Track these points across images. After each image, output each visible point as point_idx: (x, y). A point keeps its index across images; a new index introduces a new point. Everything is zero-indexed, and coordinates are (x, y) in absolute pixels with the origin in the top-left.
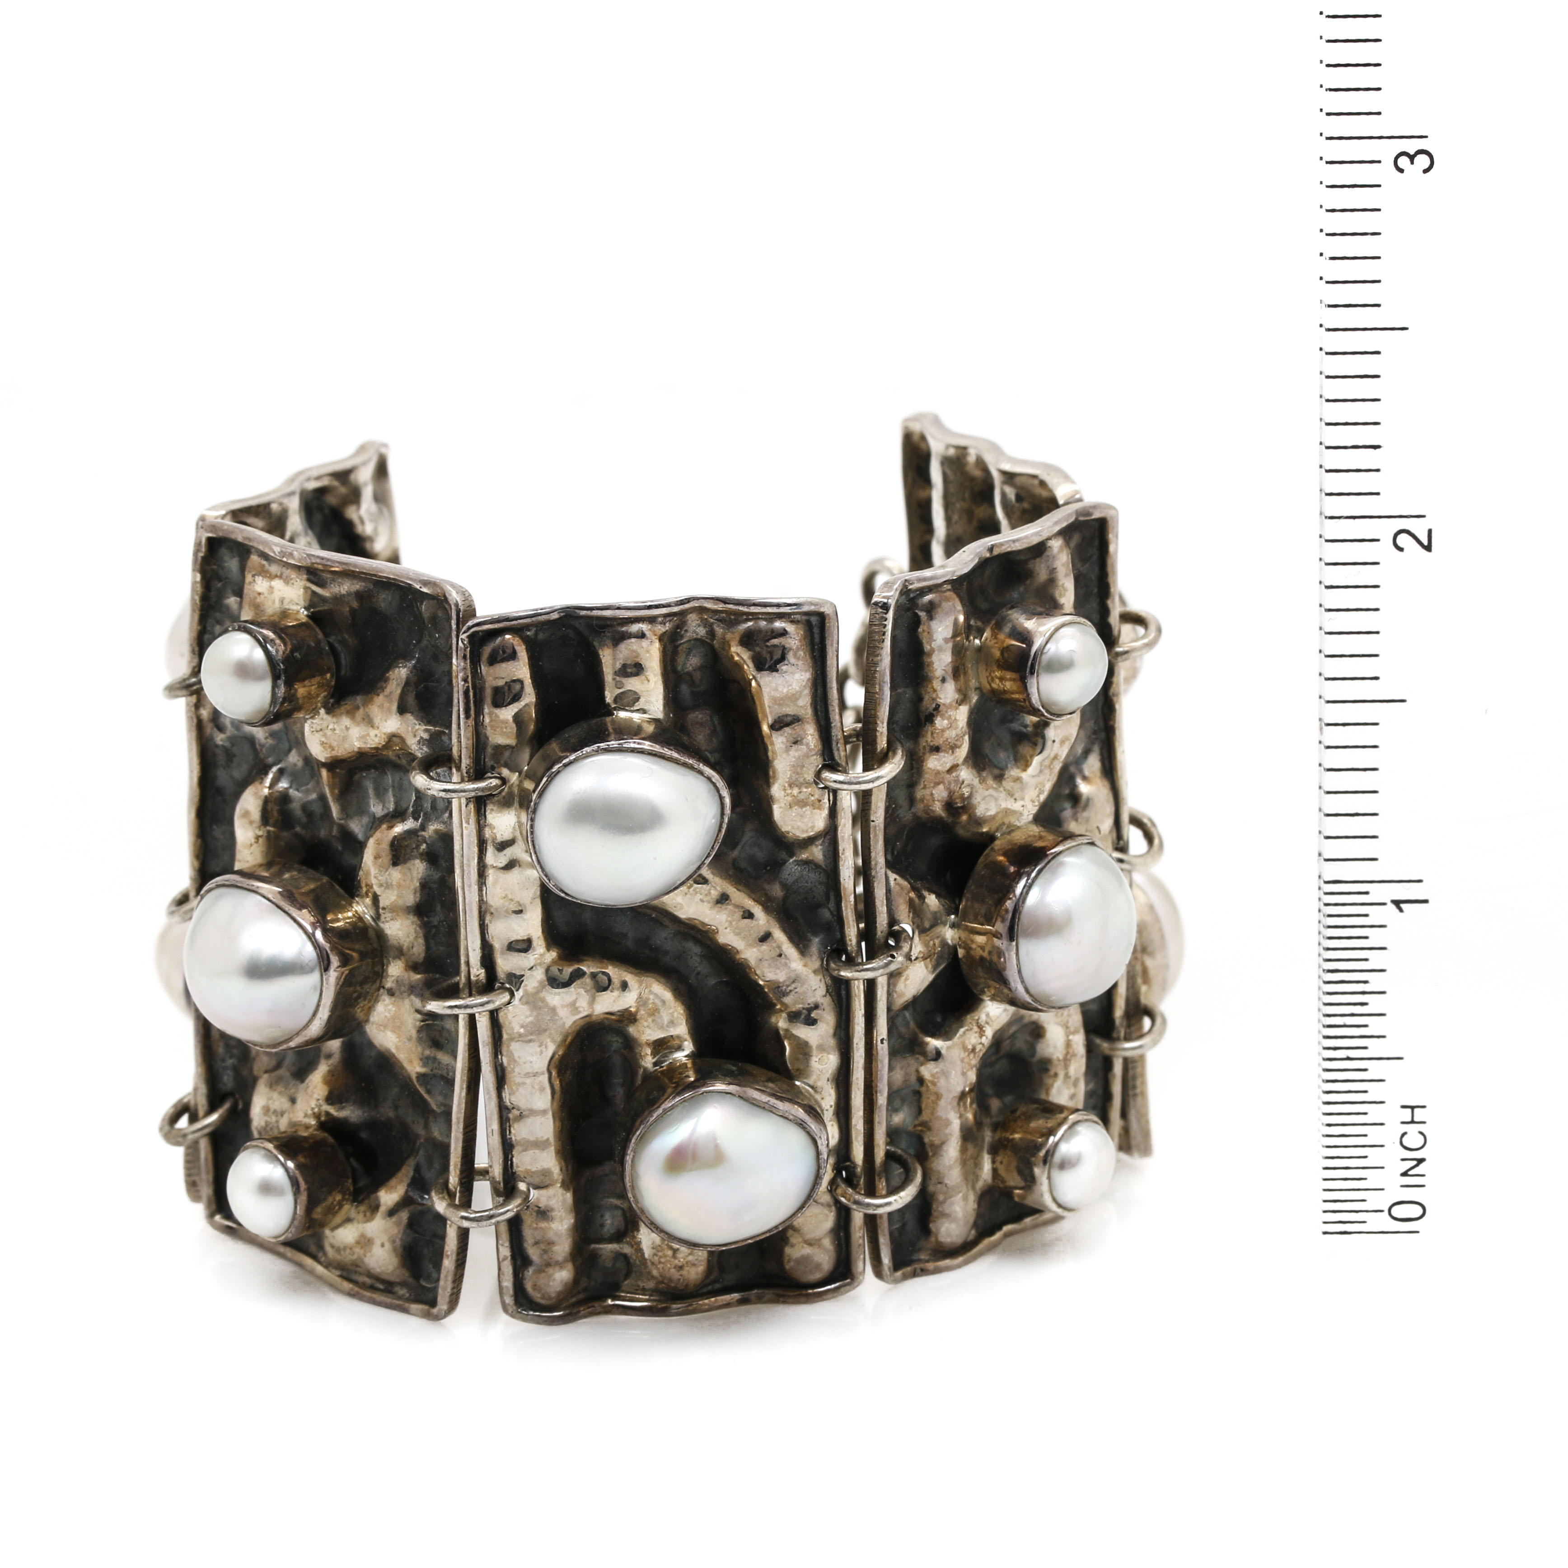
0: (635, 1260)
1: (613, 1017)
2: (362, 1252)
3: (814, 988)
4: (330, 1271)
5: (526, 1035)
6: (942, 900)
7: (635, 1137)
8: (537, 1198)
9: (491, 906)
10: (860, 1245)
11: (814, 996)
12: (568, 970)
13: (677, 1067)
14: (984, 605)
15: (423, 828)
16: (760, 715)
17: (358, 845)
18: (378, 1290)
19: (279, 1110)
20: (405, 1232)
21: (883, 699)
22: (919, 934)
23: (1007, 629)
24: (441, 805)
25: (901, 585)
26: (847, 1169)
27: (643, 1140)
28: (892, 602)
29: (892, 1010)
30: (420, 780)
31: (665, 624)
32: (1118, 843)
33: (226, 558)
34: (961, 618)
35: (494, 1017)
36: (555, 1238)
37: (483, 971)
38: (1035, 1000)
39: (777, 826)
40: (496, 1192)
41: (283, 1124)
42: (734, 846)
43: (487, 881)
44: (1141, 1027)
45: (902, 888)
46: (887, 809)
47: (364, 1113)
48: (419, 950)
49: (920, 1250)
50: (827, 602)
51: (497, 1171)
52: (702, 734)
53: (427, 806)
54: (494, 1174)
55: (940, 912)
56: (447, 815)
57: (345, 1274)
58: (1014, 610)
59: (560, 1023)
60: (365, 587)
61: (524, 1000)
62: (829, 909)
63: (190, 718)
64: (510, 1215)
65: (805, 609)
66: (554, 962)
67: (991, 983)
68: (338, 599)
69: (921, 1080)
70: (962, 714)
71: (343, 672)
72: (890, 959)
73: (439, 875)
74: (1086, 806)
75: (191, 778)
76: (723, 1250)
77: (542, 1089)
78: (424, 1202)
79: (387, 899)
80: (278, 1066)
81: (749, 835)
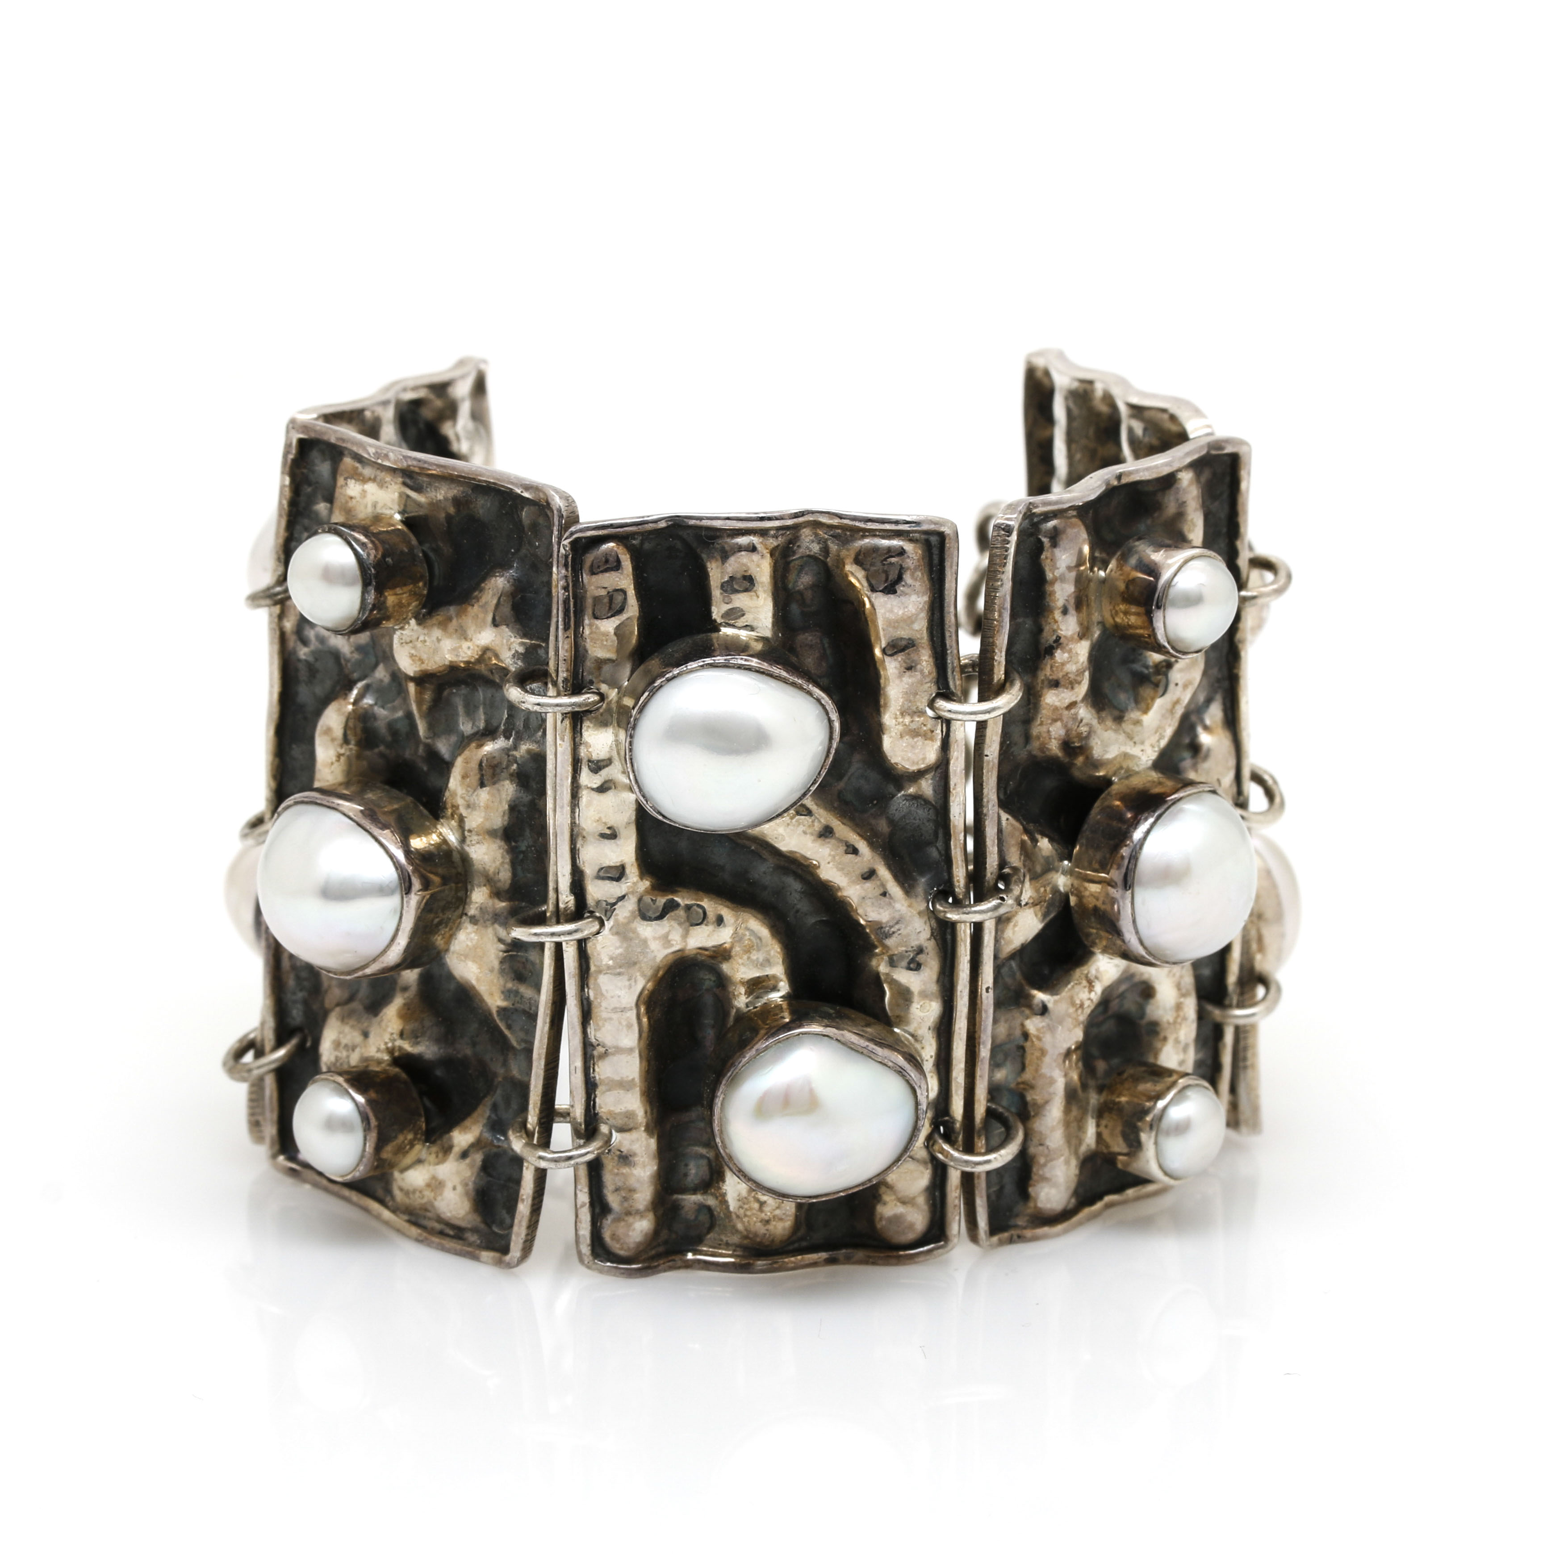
0: (719, 1213)
1: (707, 953)
2: (432, 1194)
3: (918, 931)
4: (397, 1216)
5: (615, 968)
6: (1055, 844)
7: (726, 1078)
8: (620, 1142)
9: (583, 829)
10: (955, 1206)
11: (918, 939)
12: (662, 901)
13: (772, 1008)
14: (1109, 537)
15: (515, 747)
16: (873, 639)
17: (445, 766)
18: (447, 1235)
19: (350, 1044)
20: (478, 1175)
21: (1002, 627)
22: (1031, 879)
23: (1133, 561)
24: (534, 723)
25: (1025, 507)
26: (945, 1124)
27: (734, 1082)
28: (1015, 524)
29: (999, 958)
30: (514, 693)
31: (777, 538)
32: (1238, 799)
33: (317, 461)
34: (1086, 549)
35: (582, 946)
36: (636, 1185)
37: (573, 897)
38: (1149, 953)
39: (886, 757)
40: (577, 1133)
41: (354, 1059)
42: (840, 777)
43: (580, 803)
44: (1254, 996)
45: (1014, 828)
46: (1002, 744)
47: (440, 1049)
48: (505, 876)
49: (1017, 1215)
50: (947, 521)
51: (579, 1113)
52: (811, 657)
53: (520, 724)
54: (575, 1115)
55: (1052, 856)
56: (540, 734)
57: (413, 1219)
58: (1141, 541)
59: (650, 956)
60: (463, 492)
61: (614, 930)
62: (937, 848)
63: (271, 630)
64: (590, 1157)
65: (925, 527)
66: (647, 892)
67: (1103, 933)
68: (434, 505)
69: (1026, 1035)
70: (1082, 650)
71: (436, 583)
72: (999, 901)
73: (530, 797)
74: (1206, 757)
75: (271, 693)
76: (813, 1203)
77: (629, 1026)
78: (500, 1144)
79: (474, 821)
80: (351, 999)
81: (856, 765)
